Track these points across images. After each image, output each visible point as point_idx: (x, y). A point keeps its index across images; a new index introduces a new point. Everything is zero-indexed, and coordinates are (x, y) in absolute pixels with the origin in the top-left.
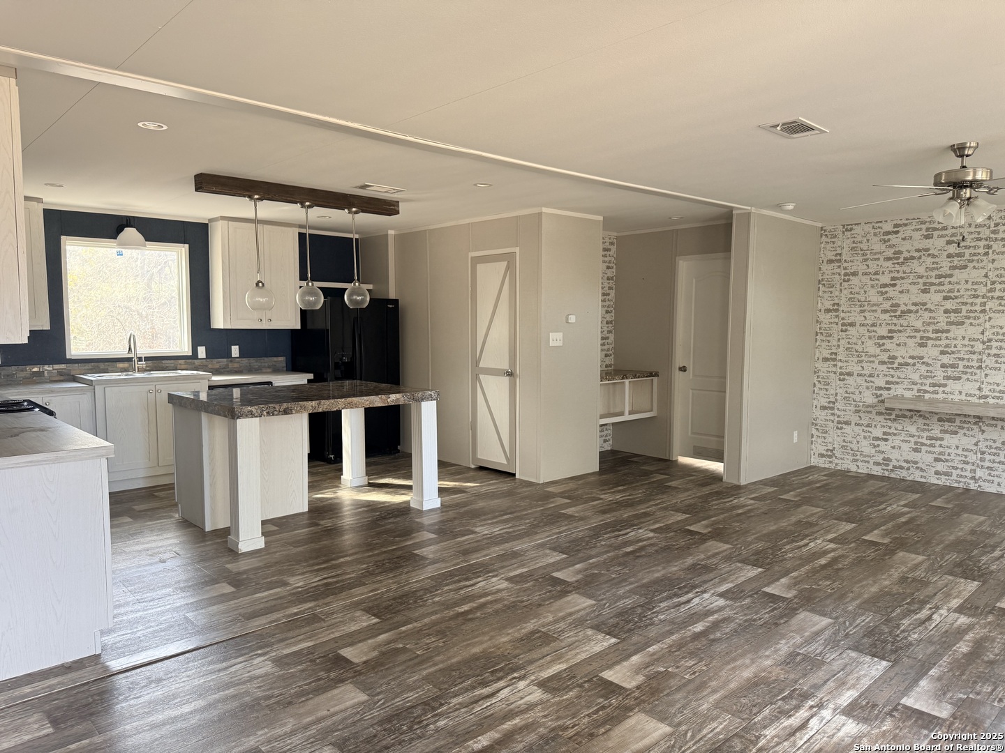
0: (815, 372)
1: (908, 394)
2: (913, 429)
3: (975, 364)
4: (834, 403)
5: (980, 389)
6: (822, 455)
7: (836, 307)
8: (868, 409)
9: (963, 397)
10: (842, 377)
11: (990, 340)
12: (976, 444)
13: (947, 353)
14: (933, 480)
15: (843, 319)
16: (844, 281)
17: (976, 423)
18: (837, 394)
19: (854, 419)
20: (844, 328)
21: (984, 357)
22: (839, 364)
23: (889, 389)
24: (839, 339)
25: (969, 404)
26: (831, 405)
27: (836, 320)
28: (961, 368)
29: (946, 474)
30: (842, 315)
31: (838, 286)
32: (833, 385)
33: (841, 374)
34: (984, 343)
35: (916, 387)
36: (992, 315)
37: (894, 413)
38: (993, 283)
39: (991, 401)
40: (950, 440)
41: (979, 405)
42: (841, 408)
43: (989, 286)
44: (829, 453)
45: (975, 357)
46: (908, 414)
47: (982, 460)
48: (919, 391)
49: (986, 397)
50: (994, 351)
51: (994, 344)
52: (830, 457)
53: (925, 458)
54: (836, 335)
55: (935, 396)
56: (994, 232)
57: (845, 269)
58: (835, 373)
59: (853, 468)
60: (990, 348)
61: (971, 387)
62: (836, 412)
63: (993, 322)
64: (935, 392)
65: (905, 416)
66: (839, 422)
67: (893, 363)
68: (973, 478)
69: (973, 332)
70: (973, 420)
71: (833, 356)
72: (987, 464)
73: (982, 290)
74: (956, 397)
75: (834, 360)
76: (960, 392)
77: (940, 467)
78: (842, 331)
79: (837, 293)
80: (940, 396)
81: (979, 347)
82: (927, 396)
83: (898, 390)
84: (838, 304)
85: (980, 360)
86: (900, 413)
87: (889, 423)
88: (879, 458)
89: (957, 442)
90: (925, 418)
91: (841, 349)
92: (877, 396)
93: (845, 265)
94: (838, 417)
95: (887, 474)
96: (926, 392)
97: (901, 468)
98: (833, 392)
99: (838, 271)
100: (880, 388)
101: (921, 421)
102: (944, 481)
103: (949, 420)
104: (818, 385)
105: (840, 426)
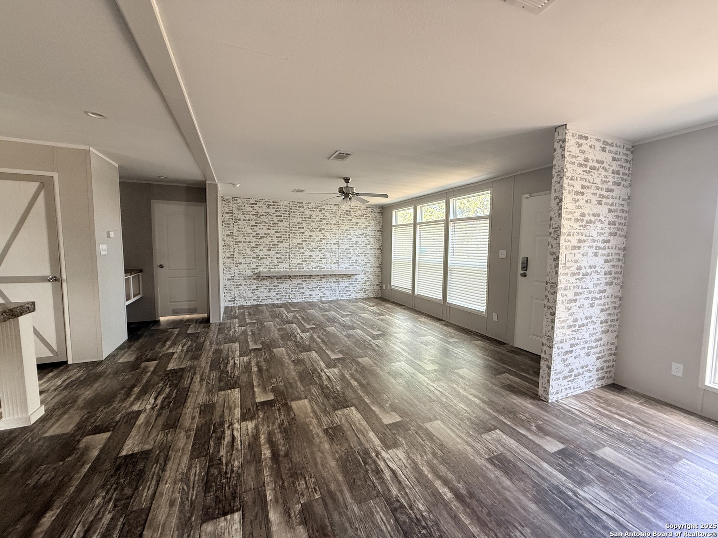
0: (224, 264)
1: (265, 270)
2: (267, 284)
3: (288, 257)
4: (234, 277)
5: (290, 266)
6: (230, 301)
7: (232, 234)
8: (249, 277)
9: (284, 269)
10: (237, 265)
11: (292, 248)
12: (290, 286)
13: (278, 253)
14: (276, 302)
15: (235, 239)
16: (235, 222)
17: (289, 278)
18: (235, 273)
19: (244, 283)
20: (236, 243)
21: (290, 254)
22: (235, 259)
23: (257, 268)
24: (234, 249)
25: (286, 272)
26: (233, 278)
27: (232, 240)
28: (283, 259)
29: (280, 299)
30: (235, 237)
31: (232, 224)
32: (233, 269)
33: (236, 264)
34: (290, 249)
35: (268, 267)
36: (292, 239)
37: (260, 278)
38: (291, 227)
39: (293, 270)
40: (281, 286)
41: (290, 272)
42: (237, 279)
43: (290, 229)
44: (233, 299)
45: (287, 254)
46: (266, 278)
47: (292, 291)
48: (269, 268)
49: (292, 268)
50: (293, 252)
51: (293, 249)
52: (234, 301)
53: (273, 294)
54: (232, 247)
55: (275, 270)
56: (291, 209)
57: (235, 217)
58: (233, 263)
59: (245, 304)
60: (292, 251)
61: (287, 265)
62: (235, 280)
63: (292, 242)
64: (275, 268)
65: (264, 279)
66: (237, 285)
67: (258, 258)
68: (289, 298)
69: (286, 245)
70: (288, 277)
71: (232, 256)
72: (293, 292)
73: (288, 230)
74: (282, 270)
75: (233, 257)
76: (283, 268)
77: (278, 296)
78: (235, 244)
79: (232, 228)
80: (277, 270)
81: (288, 251)
82: (272, 270)
83: (261, 269)
84: (233, 233)
85: (289, 255)
86: (262, 278)
87: (258, 282)
88: (255, 297)
89: (284, 286)
90: (272, 278)
91: (235, 253)
92: (253, 272)
93: (235, 215)
94: (236, 283)
95: (259, 303)
96: (271, 268)
97: (264, 300)
98: (233, 272)
99: (232, 217)
100: (254, 269)
101: (270, 280)
102: (280, 302)
103: (280, 278)
104: (225, 269)
105: (237, 287)
